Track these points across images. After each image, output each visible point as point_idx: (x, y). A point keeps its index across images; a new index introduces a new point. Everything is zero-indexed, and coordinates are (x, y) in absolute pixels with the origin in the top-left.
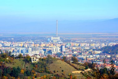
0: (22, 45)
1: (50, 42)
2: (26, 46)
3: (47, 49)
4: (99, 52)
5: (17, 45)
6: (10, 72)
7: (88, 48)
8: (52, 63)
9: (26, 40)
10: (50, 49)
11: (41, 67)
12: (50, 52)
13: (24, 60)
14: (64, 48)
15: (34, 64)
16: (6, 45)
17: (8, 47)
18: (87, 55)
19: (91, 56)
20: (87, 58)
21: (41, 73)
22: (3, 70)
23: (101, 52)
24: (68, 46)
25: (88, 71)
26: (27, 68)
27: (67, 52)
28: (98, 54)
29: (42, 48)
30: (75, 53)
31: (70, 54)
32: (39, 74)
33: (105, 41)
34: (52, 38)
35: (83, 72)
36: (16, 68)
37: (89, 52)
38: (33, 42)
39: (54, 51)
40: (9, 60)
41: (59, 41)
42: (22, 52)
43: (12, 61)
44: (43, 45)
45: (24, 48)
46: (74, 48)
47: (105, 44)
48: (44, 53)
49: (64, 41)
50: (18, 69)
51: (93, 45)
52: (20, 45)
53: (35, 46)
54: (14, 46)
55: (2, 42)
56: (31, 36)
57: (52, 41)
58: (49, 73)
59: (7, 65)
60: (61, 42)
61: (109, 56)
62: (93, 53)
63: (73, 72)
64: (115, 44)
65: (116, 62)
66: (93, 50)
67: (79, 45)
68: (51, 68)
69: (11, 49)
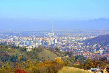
0: (26, 39)
1: (47, 37)
2: (30, 40)
3: (45, 41)
4: (81, 43)
5: (23, 39)
6: (11, 59)
7: (73, 41)
8: (41, 52)
9: (30, 35)
10: (46, 41)
11: (33, 55)
12: (46, 43)
13: (21, 50)
14: (56, 41)
15: (28, 53)
16: (15, 39)
17: (17, 40)
18: (72, 46)
19: (75, 46)
20: (72, 48)
21: (33, 59)
22: (6, 57)
23: (83, 43)
24: (60, 39)
25: (67, 57)
26: (23, 55)
27: (58, 44)
28: (80, 45)
29: (40, 41)
30: (64, 44)
31: (60, 45)
32: (32, 59)
33: (87, 36)
34: (49, 34)
35: (63, 58)
36: (15, 55)
37: (74, 44)
38: (35, 36)
39: (49, 43)
40: (10, 50)
41: (54, 36)
42: (26, 43)
43: (12, 51)
44: (42, 39)
45: (27, 41)
46: (64, 41)
47: (86, 38)
48: (42, 44)
49: (57, 36)
50: (17, 56)
51: (78, 39)
52: (25, 39)
53: (36, 40)
54: (21, 39)
55: (13, 37)
56: (34, 32)
57: (49, 36)
58: (38, 59)
59: (9, 54)
60: (55, 37)
61: (88, 46)
62: (77, 44)
63: (56, 58)
64: (93, 37)
65: (92, 50)
66: (77, 42)
67: (68, 39)
68: (40, 55)
69: (18, 42)
